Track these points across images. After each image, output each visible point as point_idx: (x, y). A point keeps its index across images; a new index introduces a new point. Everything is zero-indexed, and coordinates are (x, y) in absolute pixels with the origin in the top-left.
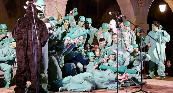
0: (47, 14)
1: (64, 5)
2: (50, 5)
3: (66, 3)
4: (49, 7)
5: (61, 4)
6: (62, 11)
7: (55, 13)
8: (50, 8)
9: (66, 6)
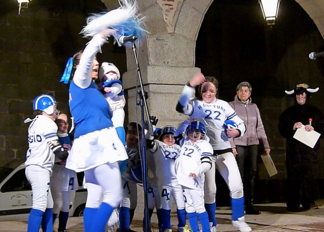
0: (152, 62)
1: (191, 40)
2: (160, 42)
3: (196, 36)
4: (156, 47)
5: (185, 37)
6: (186, 53)
7: (170, 60)
8: (159, 48)
9: (197, 41)
